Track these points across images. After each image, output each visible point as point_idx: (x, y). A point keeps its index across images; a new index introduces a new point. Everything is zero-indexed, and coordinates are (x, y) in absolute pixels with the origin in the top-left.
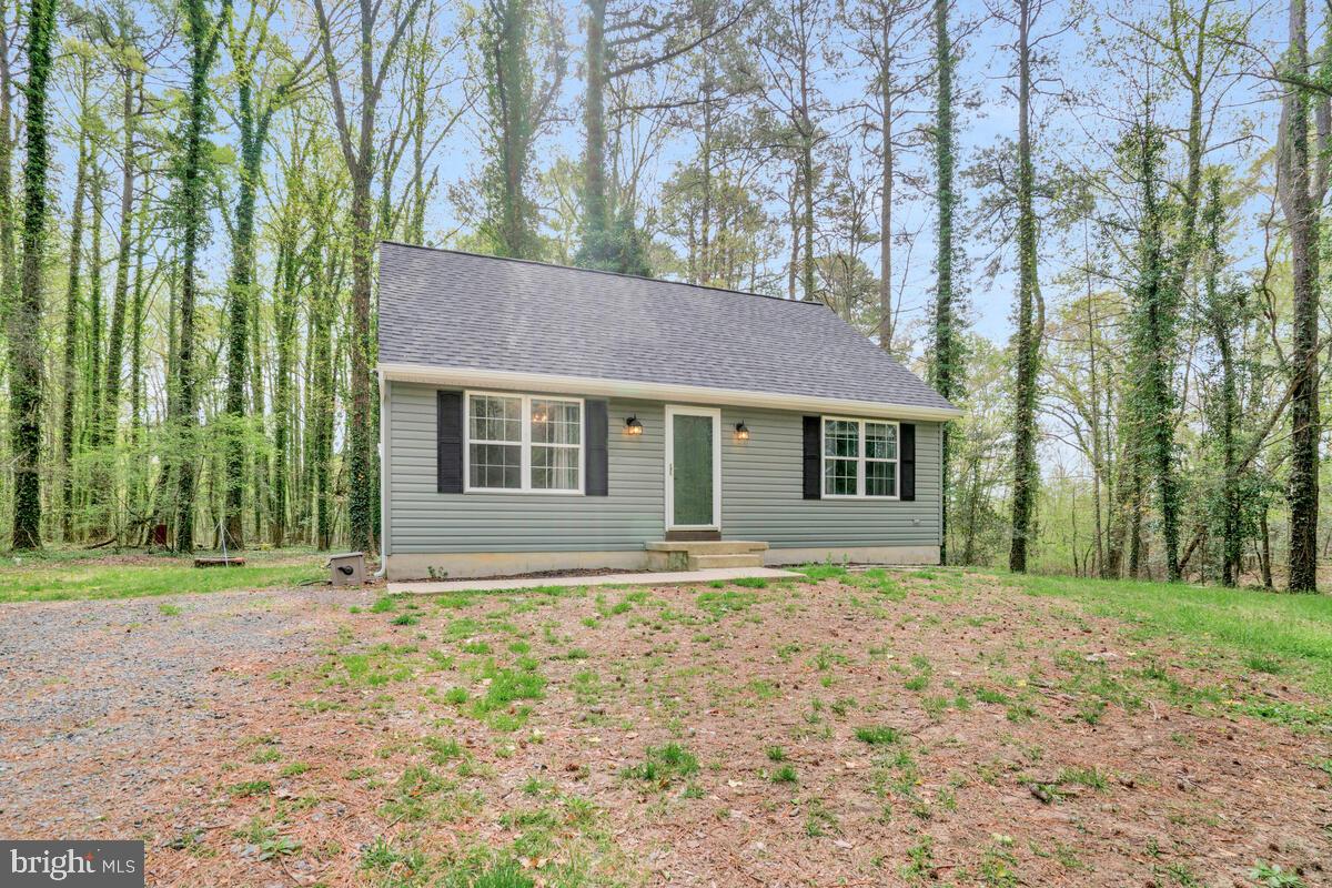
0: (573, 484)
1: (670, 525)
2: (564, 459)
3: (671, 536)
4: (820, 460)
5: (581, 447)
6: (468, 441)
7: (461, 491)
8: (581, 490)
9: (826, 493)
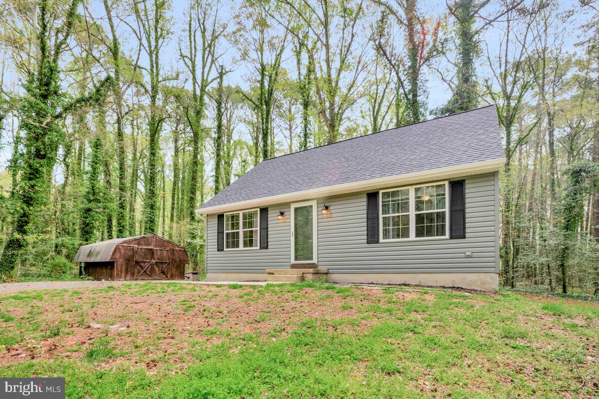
1: (293, 261)
3: (294, 266)
4: (378, 218)
5: (258, 228)
6: (225, 232)
8: (259, 247)
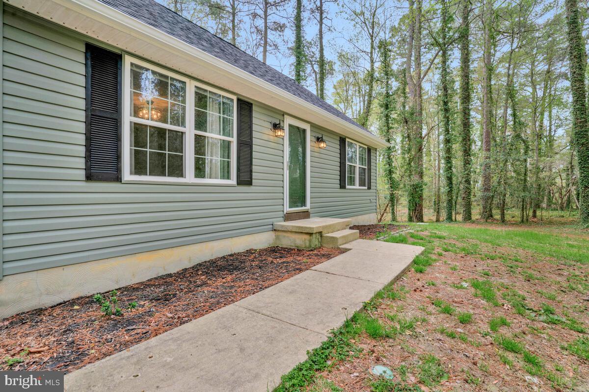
0: (226, 175)
1: (287, 209)
2: (218, 151)
3: (288, 217)
4: (345, 164)
5: (234, 140)
6: (127, 119)
7: (118, 179)
8: (233, 181)
9: (348, 185)
